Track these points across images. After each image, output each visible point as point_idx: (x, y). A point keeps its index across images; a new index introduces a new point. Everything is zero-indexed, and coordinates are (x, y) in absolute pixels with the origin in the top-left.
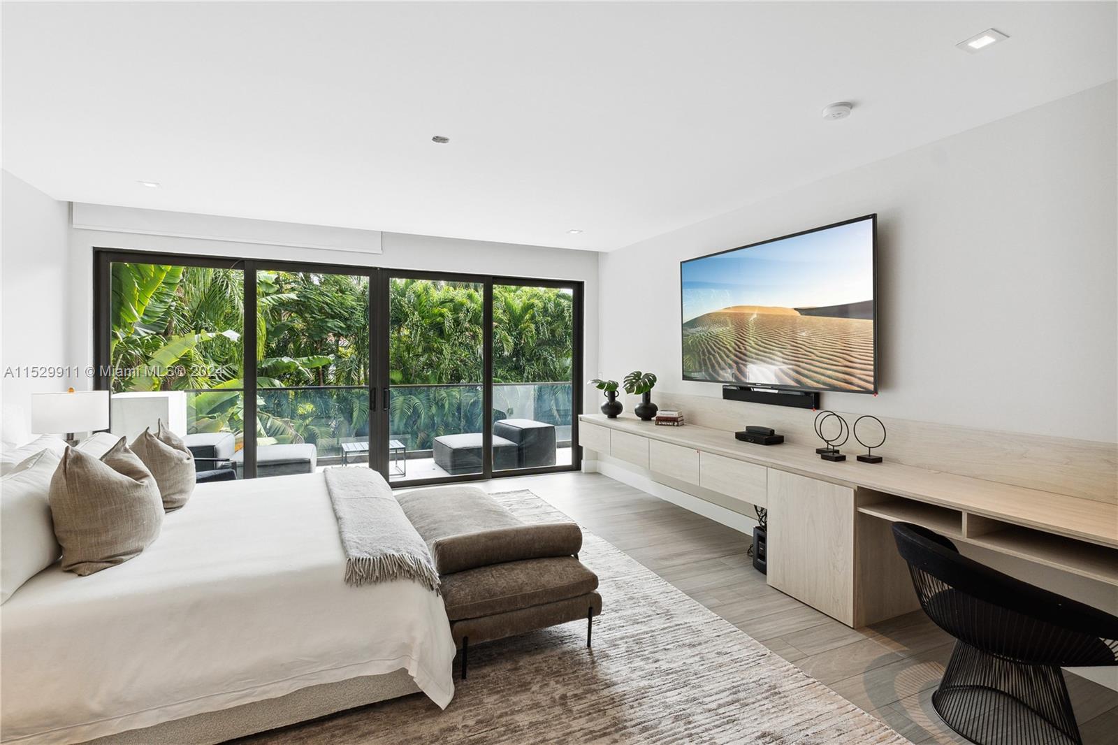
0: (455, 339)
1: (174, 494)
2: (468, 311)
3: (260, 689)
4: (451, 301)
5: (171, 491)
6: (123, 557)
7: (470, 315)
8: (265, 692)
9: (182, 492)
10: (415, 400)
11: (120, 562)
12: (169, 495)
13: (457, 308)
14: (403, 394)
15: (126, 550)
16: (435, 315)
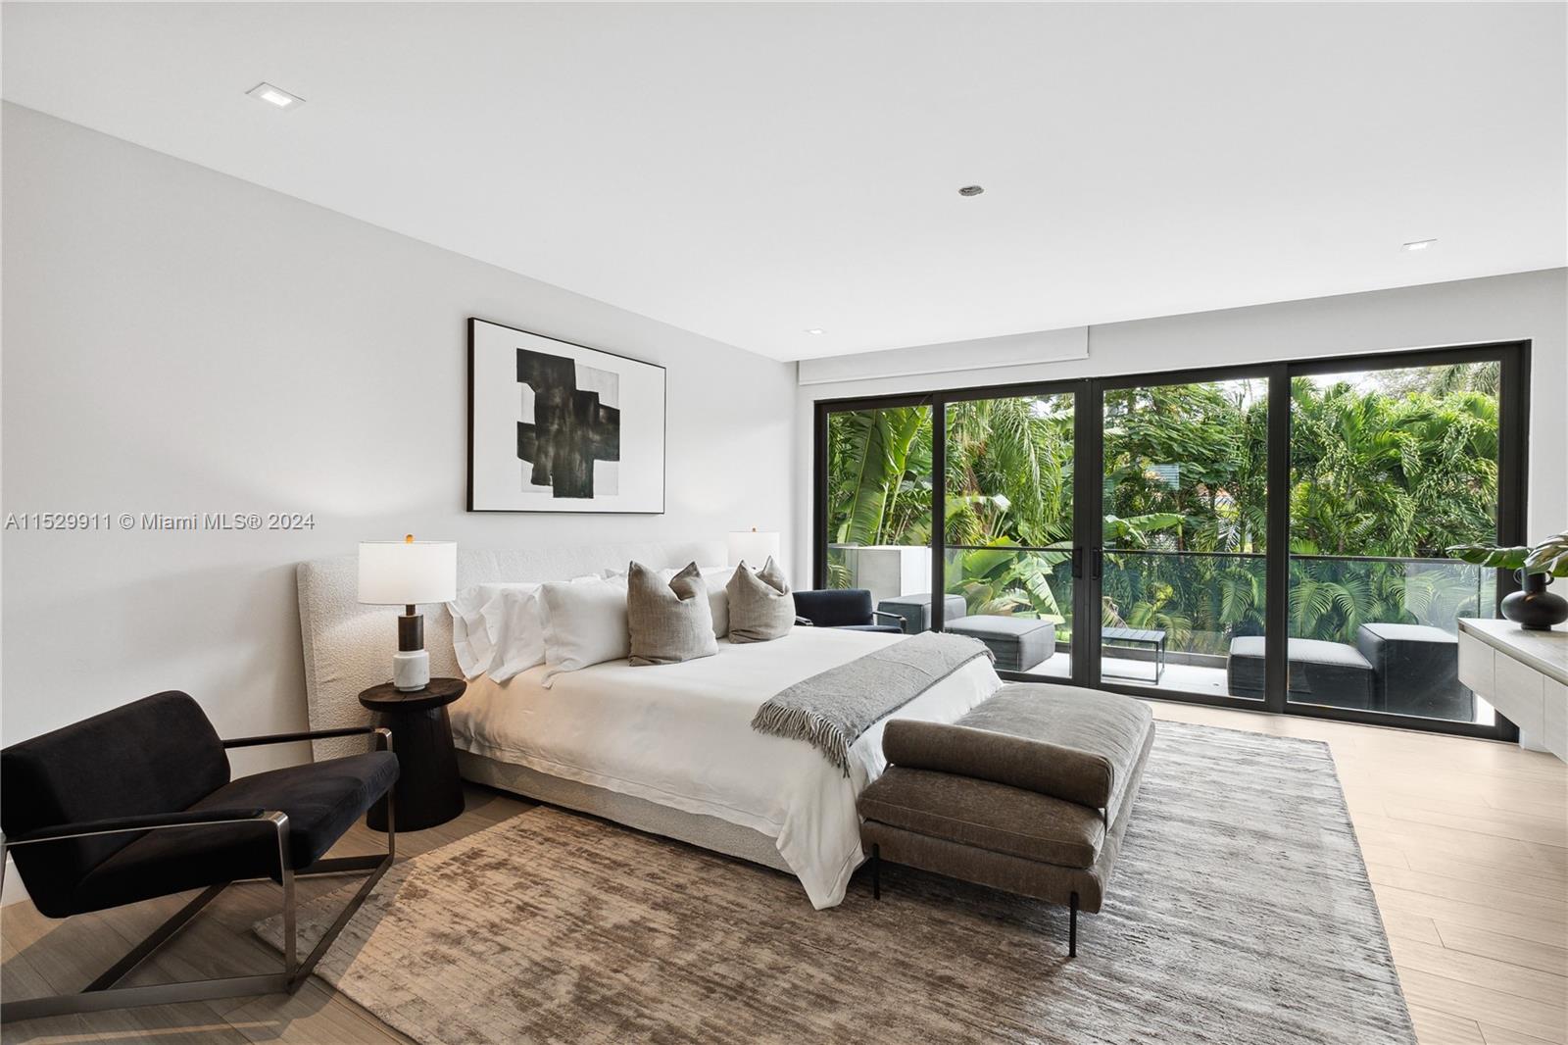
0: (1429, 486)
1: (760, 626)
2: (1459, 432)
3: (678, 798)
4: (1424, 417)
5: (757, 623)
6: (662, 661)
7: (1463, 441)
8: (681, 803)
9: (767, 626)
10: (1340, 591)
11: (660, 663)
12: (755, 626)
13: (1437, 429)
14: (1317, 579)
15: (668, 655)
16: (1381, 445)
